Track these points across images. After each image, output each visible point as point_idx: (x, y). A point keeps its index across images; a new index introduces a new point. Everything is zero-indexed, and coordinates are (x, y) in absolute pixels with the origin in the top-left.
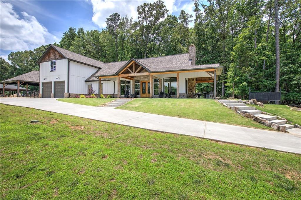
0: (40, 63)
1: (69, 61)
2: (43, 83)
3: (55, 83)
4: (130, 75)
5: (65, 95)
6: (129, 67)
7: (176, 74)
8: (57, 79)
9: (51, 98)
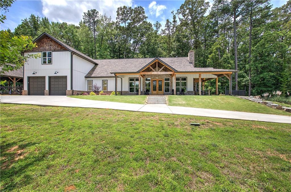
0: (25, 53)
1: (72, 54)
2: (29, 78)
3: (50, 78)
4: (153, 73)
5: (67, 92)
6: (151, 66)
7: (199, 74)
8: (55, 73)
9: (44, 95)
